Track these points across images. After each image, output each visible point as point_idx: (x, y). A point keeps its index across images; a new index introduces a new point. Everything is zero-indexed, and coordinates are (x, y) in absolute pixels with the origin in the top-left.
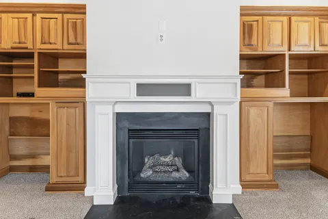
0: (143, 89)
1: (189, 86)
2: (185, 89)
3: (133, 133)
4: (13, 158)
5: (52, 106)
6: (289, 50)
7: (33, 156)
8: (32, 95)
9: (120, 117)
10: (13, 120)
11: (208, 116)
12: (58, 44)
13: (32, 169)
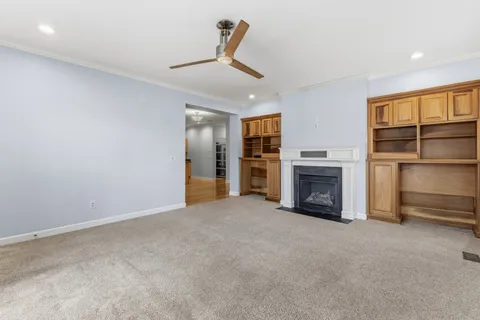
0: (304, 154)
1: (325, 152)
2: (324, 154)
3: (302, 176)
4: (253, 187)
5: (268, 163)
6: (420, 122)
7: (260, 187)
8: (260, 157)
9: (296, 168)
10: (253, 169)
11: (340, 169)
12: (270, 132)
13: (260, 194)
